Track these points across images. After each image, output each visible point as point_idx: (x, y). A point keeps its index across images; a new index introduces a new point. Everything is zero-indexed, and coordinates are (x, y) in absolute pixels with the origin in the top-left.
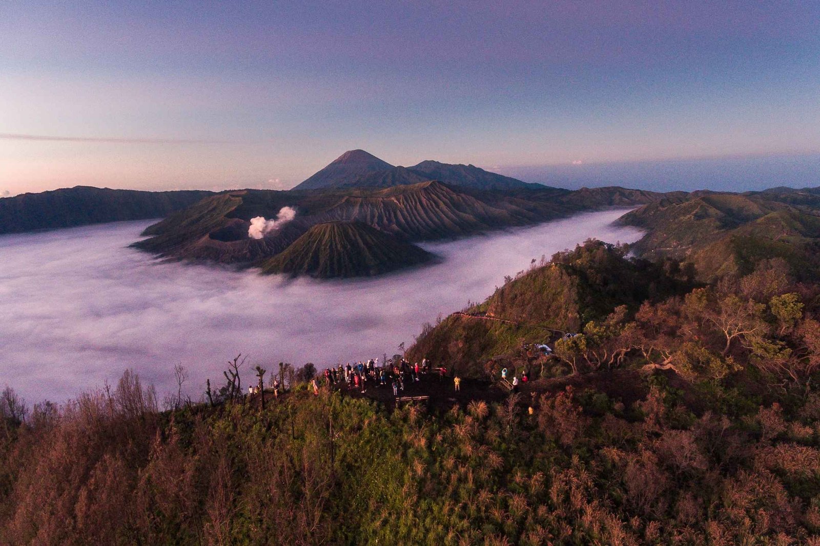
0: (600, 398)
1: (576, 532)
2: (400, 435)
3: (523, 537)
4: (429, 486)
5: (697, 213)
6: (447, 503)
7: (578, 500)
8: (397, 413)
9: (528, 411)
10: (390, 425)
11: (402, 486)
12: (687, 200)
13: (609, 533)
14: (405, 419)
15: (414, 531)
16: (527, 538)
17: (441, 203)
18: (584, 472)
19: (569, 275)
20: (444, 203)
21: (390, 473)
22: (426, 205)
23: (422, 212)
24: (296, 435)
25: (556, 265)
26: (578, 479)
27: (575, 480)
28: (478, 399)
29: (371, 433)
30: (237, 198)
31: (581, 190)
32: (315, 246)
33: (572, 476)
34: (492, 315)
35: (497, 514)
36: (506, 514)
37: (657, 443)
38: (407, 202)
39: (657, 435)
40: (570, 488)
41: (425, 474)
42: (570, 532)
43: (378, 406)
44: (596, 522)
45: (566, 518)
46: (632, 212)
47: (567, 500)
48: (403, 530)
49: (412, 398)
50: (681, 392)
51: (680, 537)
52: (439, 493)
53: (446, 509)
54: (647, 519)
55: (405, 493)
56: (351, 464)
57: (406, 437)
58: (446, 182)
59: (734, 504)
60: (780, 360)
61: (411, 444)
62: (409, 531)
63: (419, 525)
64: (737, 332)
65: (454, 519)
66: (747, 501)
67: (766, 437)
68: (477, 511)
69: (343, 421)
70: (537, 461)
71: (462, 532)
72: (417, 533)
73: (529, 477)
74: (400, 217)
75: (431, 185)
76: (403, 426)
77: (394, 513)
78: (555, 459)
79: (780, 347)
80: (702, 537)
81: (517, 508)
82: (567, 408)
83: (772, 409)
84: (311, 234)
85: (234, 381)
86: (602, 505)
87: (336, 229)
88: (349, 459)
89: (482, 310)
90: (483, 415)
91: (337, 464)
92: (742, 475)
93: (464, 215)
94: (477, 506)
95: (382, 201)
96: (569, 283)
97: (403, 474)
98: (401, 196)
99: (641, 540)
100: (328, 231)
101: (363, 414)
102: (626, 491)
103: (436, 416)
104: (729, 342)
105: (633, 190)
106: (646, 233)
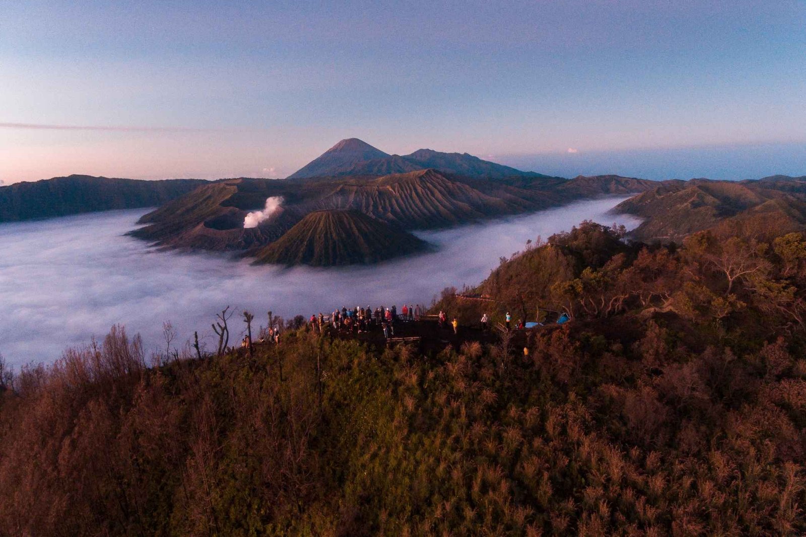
0: (598, 339)
1: (573, 462)
2: (391, 374)
3: (518, 468)
4: (419, 419)
5: (693, 201)
6: (439, 435)
7: (575, 432)
8: (387, 352)
9: (524, 352)
10: (380, 365)
11: (392, 421)
12: (684, 188)
13: (608, 464)
14: (396, 358)
15: (405, 463)
16: (521, 469)
17: (436, 191)
18: (582, 406)
19: (565, 255)
20: (440, 192)
21: (380, 409)
22: (421, 193)
23: (418, 202)
24: (283, 378)
25: (552, 245)
26: (575, 413)
27: (572, 413)
28: (471, 340)
29: (361, 372)
30: (232, 187)
31: (577, 178)
32: (310, 234)
33: (569, 410)
34: (488, 296)
35: (490, 446)
36: (500, 446)
37: (657, 380)
38: (403, 190)
39: (657, 372)
40: (567, 422)
41: (416, 409)
42: (567, 462)
43: (369, 346)
44: (593, 453)
45: (562, 450)
46: (629, 200)
47: (564, 432)
48: (393, 463)
49: (403, 339)
50: (682, 334)
51: (682, 466)
52: (431, 428)
53: (438, 442)
54: (647, 449)
55: (396, 427)
56: (340, 402)
57: (396, 375)
58: (442, 170)
59: (739, 436)
60: (785, 297)
61: (401, 382)
62: (399, 464)
63: (409, 458)
64: (740, 273)
65: (446, 451)
66: (752, 432)
67: (770, 373)
68: (470, 443)
69: (332, 362)
70: (534, 396)
71: (454, 463)
72: (408, 465)
73: (525, 411)
74: (396, 206)
75: (426, 173)
76: (394, 365)
77: (383, 447)
78: (551, 396)
79: (784, 285)
80: (705, 466)
81: (512, 440)
82: (563, 343)
83: (777, 344)
84: (307, 222)
85: (223, 334)
86: (600, 437)
87: (330, 217)
88: (338, 397)
89: (477, 293)
90: (477, 355)
91: (325, 403)
92: (746, 408)
93: (460, 203)
94: (470, 439)
95: (377, 190)
96: (565, 262)
97: (393, 409)
98: (397, 184)
99: (641, 469)
100: (323, 219)
101: (353, 355)
102: (625, 424)
103: (428, 357)
104: (730, 284)
105: (629, 178)
106: (643, 221)
